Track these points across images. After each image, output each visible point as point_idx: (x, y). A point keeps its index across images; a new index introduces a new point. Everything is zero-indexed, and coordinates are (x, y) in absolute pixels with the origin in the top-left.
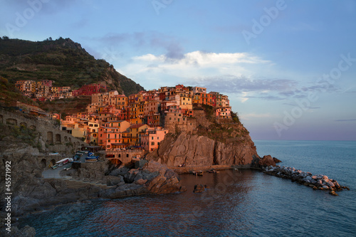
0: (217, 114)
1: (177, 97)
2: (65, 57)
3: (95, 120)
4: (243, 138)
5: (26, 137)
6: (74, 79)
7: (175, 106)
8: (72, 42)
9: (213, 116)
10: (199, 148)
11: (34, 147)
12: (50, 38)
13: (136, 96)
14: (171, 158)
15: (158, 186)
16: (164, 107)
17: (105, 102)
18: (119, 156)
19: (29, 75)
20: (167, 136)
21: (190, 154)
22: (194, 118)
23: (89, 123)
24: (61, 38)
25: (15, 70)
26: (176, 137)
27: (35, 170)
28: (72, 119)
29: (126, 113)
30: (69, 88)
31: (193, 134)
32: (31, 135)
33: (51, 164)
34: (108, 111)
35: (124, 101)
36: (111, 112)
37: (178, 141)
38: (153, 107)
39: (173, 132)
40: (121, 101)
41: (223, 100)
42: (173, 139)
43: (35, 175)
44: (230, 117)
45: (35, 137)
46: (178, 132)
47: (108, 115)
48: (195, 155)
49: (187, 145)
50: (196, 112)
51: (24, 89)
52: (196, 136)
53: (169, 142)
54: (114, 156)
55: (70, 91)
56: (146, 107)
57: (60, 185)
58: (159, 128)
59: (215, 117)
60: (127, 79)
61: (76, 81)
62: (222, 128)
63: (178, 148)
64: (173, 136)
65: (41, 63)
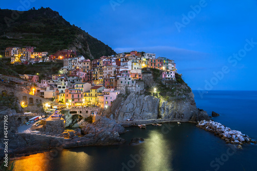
0: (163, 76)
1: (129, 63)
2: (44, 26)
3: (65, 81)
4: (184, 96)
5: (6, 102)
6: (51, 45)
7: (127, 71)
8: (52, 11)
9: (160, 78)
10: (145, 105)
11: (12, 109)
12: (34, 8)
13: (97, 61)
14: (121, 114)
15: (102, 140)
16: (118, 72)
17: (74, 65)
18: (81, 112)
19: (16, 43)
20: (119, 96)
21: (138, 110)
22: (142, 81)
23: (58, 86)
24: (42, 8)
25: (5, 38)
26: (126, 97)
27: (12, 127)
28: (46, 82)
29: (89, 76)
30: (47, 53)
31: (141, 94)
32: (10, 100)
33: (26, 121)
34: (76, 74)
35: (89, 65)
36: (77, 74)
37: (128, 100)
38: (110, 71)
39: (124, 93)
40: (86, 65)
41: (169, 64)
42: (123, 99)
43: (12, 131)
44: (174, 78)
45: (13, 101)
46: (128, 93)
47: (75, 78)
48: (142, 111)
49: (135, 103)
50: (145, 75)
51: (12, 55)
52: (143, 96)
53: (120, 101)
54: (76, 112)
55: (47, 56)
56: (105, 71)
57: (30, 138)
58: (112, 90)
59: (162, 79)
60: (97, 41)
61: (52, 47)
62: (166, 88)
63: (128, 106)
64: (123, 96)
65: (25, 32)
